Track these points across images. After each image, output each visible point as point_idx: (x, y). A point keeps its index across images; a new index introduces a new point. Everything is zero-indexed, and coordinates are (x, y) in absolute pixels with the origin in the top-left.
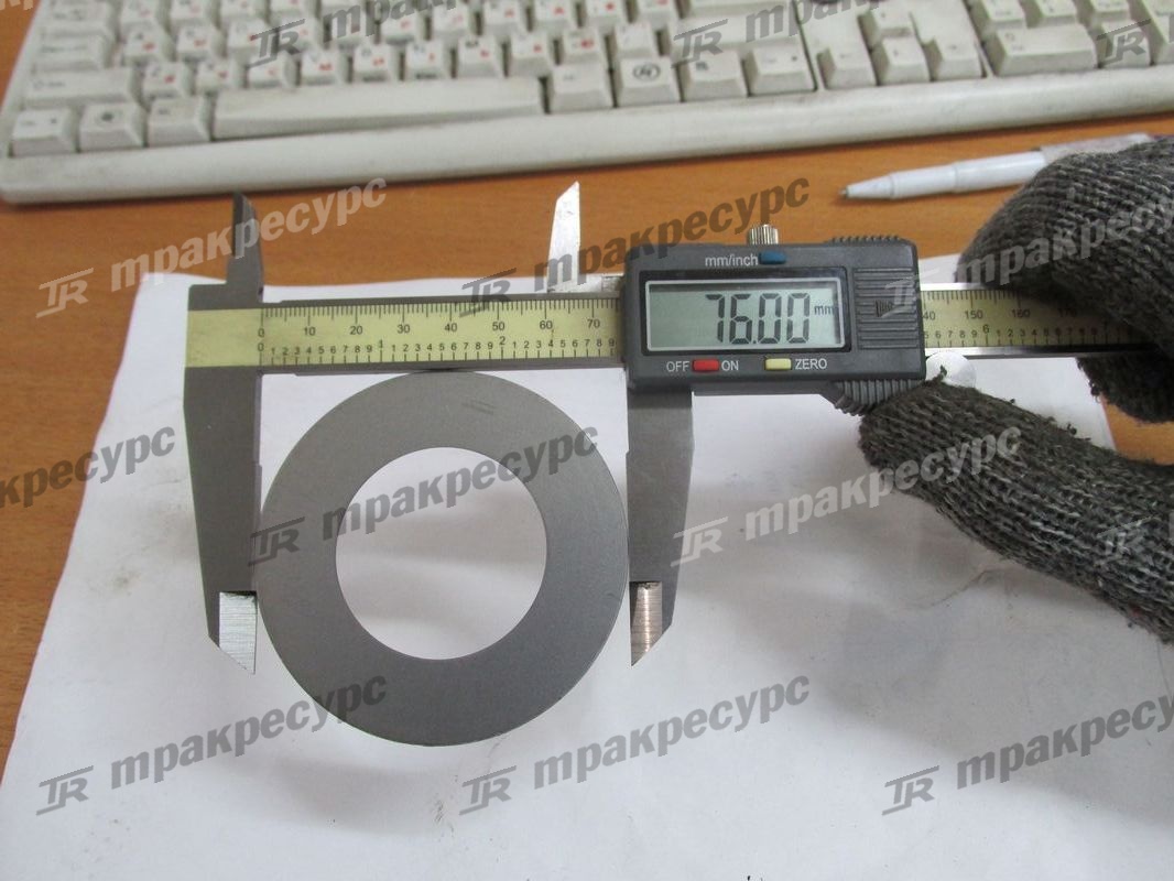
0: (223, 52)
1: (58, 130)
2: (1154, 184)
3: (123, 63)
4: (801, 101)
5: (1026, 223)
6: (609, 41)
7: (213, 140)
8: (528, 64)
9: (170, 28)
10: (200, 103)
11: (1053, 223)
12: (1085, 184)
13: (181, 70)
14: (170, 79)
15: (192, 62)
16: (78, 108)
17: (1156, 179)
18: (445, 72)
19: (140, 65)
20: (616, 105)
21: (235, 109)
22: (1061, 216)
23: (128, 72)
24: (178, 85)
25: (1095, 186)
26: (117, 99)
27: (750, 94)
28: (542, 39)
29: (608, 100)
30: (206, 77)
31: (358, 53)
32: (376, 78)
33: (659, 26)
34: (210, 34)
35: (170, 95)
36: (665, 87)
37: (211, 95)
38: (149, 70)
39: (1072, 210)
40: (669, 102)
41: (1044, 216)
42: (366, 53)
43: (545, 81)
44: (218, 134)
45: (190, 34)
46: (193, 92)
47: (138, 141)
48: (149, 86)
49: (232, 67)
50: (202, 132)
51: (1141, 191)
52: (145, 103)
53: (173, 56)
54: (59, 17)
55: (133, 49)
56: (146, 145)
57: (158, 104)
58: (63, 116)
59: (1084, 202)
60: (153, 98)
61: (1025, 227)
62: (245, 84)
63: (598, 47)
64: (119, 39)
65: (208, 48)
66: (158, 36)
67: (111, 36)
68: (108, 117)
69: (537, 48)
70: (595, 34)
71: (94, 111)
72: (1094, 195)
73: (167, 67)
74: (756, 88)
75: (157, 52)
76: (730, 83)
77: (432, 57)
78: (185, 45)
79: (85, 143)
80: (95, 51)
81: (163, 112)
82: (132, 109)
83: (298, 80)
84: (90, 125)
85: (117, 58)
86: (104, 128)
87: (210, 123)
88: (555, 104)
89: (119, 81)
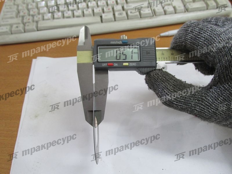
0: (39, 14)
1: (8, 30)
2: (207, 29)
3: (20, 17)
4: (151, 18)
5: (181, 36)
6: (113, 9)
7: (38, 30)
8: (98, 14)
9: (28, 10)
10: (35, 24)
11: (186, 36)
12: (193, 28)
13: (31, 18)
14: (29, 19)
15: (33, 16)
16: (11, 25)
17: (208, 28)
18: (82, 15)
19: (23, 17)
20: (115, 20)
21: (42, 24)
22: (188, 35)
23: (21, 18)
24: (31, 20)
25: (195, 28)
26: (19, 23)
27: (141, 17)
28: (100, 9)
29: (114, 20)
30: (36, 19)
31: (65, 13)
32: (69, 17)
33: (123, 6)
34: (36, 10)
35: (29, 22)
36: (124, 17)
37: (37, 22)
38: (25, 18)
39: (190, 34)
40: (125, 19)
41: (184, 35)
42: (67, 13)
43: (101, 17)
44: (39, 29)
45: (32, 11)
46: (33, 21)
47: (23, 31)
48: (25, 21)
49: (40, 16)
50: (36, 29)
51: (204, 30)
52: (24, 24)
53: (29, 15)
54: (7, 8)
55: (21, 14)
56: (25, 32)
57: (27, 24)
58: (9, 27)
59: (192, 32)
60: (26, 23)
61: (181, 37)
62: (43, 19)
63: (111, 10)
64: (19, 12)
65: (36, 13)
66: (26, 11)
67: (17, 12)
68: (17, 27)
69: (99, 10)
70: (110, 7)
71: (15, 26)
72: (194, 30)
73: (28, 17)
74: (142, 16)
75: (26, 14)
76: (137, 15)
77: (79, 13)
78: (31, 13)
79: (13, 32)
80: (14, 14)
81: (28, 26)
82: (22, 25)
83: (54, 18)
84: (14, 28)
85: (18, 16)
86: (17, 29)
87: (37, 27)
88: (103, 21)
89: (19, 20)
